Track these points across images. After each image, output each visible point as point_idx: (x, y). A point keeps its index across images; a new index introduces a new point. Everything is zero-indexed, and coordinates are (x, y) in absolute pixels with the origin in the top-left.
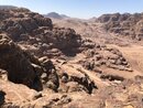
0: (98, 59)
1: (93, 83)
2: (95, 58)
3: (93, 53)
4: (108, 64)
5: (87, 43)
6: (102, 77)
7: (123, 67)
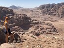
0: (41, 29)
2: (39, 29)
3: (38, 27)
4: (47, 32)
7: (55, 33)
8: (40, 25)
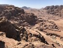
0: (45, 26)
1: (43, 37)
2: (43, 26)
3: (43, 24)
4: (49, 28)
5: (40, 20)
6: (47, 34)
8: (44, 23)
